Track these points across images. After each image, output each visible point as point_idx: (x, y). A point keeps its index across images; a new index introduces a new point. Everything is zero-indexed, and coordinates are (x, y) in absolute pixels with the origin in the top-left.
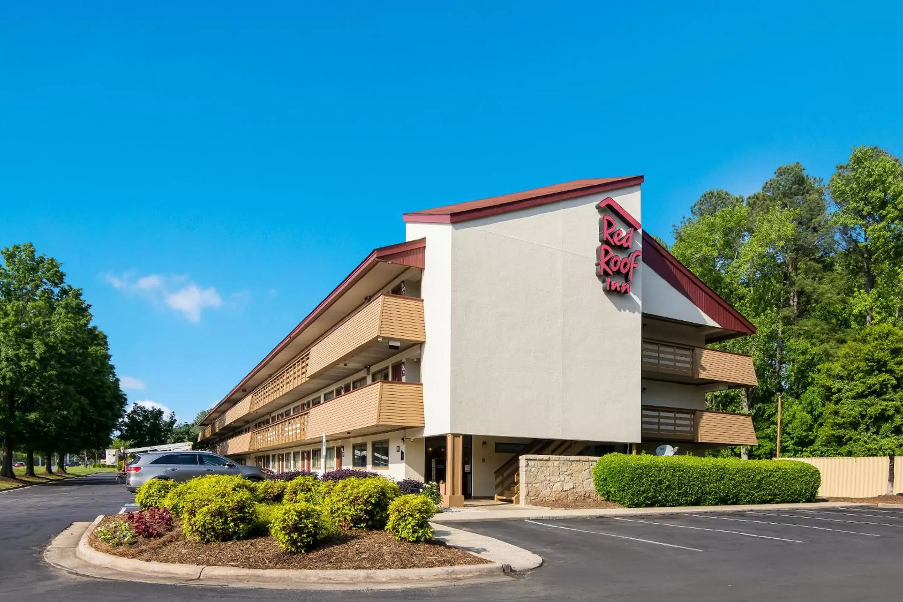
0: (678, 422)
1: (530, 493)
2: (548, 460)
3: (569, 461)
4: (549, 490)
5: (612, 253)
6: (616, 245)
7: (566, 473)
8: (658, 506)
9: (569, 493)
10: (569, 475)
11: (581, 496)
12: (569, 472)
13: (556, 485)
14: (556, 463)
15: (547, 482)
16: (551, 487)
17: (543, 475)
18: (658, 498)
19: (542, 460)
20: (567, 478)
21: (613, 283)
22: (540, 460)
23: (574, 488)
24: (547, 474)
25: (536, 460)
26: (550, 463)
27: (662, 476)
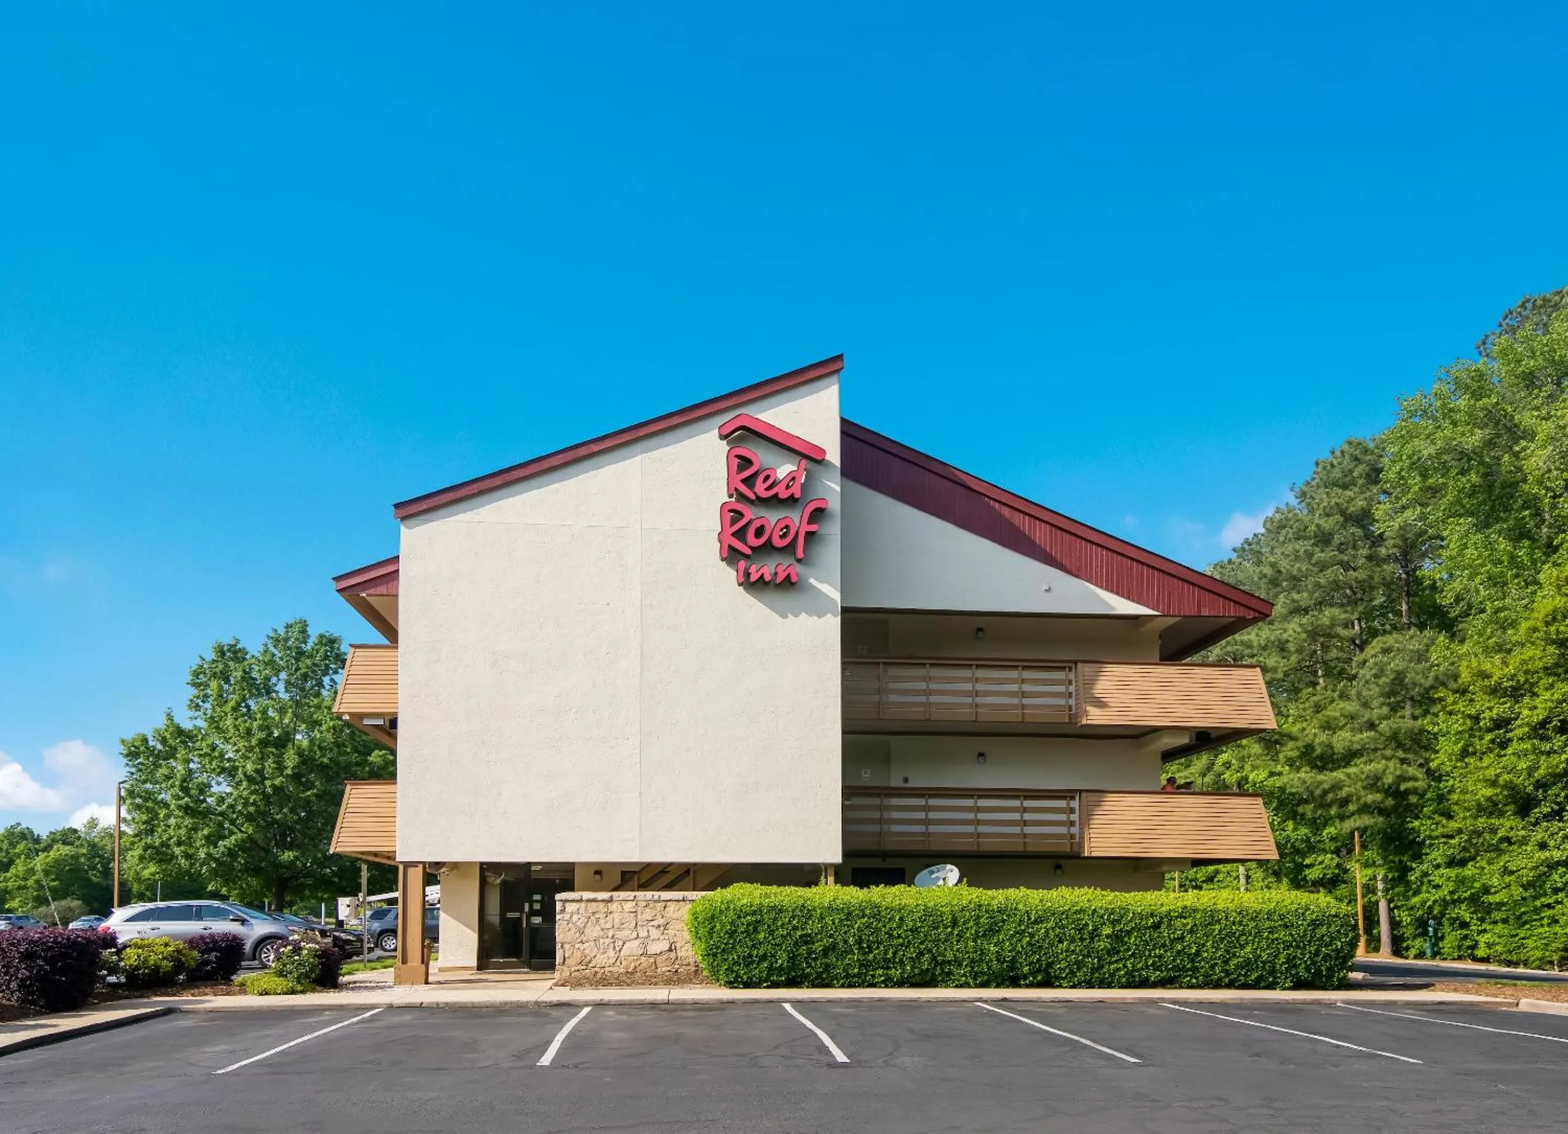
0: (1027, 816)
1: (567, 962)
2: (611, 900)
3: (659, 901)
4: (611, 953)
5: (751, 513)
6: (758, 498)
7: (653, 923)
8: (808, 987)
9: (659, 959)
10: (659, 926)
11: (689, 965)
12: (661, 921)
13: (628, 944)
14: (629, 906)
15: (608, 941)
16: (617, 949)
17: (598, 927)
18: (803, 969)
19: (595, 900)
20: (655, 933)
21: (753, 569)
22: (589, 901)
23: (670, 950)
24: (609, 925)
25: (581, 901)
26: (613, 907)
27: (813, 927)
